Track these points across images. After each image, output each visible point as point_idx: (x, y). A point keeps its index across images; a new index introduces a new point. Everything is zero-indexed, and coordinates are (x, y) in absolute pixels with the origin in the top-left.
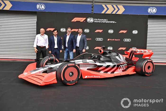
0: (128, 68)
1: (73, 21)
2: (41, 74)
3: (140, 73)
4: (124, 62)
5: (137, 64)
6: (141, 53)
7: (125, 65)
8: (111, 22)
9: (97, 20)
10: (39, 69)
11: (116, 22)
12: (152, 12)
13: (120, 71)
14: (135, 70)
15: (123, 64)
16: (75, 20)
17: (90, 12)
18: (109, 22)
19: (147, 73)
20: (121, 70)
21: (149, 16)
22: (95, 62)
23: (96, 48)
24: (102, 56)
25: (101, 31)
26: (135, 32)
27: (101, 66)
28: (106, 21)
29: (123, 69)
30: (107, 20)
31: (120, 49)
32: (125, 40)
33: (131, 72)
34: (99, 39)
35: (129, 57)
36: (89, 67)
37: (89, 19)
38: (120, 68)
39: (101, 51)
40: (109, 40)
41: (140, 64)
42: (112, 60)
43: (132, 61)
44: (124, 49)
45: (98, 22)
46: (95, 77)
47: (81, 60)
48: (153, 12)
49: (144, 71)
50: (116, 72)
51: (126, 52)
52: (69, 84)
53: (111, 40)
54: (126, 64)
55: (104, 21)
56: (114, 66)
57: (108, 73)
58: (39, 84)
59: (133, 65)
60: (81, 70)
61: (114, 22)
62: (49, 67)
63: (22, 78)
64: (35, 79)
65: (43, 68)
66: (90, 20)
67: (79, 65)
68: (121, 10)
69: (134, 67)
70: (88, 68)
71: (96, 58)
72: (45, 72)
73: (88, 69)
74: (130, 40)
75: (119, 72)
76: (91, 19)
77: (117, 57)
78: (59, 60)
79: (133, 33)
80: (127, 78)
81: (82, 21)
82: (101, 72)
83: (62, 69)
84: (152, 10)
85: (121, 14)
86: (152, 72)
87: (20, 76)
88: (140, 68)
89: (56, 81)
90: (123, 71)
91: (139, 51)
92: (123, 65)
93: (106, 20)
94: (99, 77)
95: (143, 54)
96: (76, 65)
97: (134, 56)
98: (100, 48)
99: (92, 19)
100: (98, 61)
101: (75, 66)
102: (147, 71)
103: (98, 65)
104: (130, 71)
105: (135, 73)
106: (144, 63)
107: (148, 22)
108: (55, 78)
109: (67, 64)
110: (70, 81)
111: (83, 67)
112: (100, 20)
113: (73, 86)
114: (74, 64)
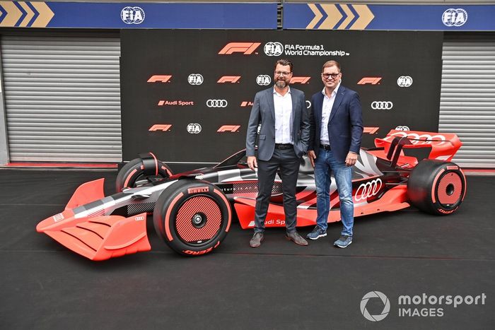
0: (385, 189)
1: (222, 52)
2: (107, 219)
3: (422, 206)
4: (373, 173)
6: (424, 143)
7: (376, 182)
8: (334, 53)
9: (292, 47)
10: (102, 203)
11: (348, 54)
12: (453, 21)
13: (359, 202)
14: (405, 198)
15: (370, 180)
16: (230, 49)
17: (274, 26)
18: (329, 53)
19: (444, 207)
20: (363, 197)
21: (446, 33)
25: (304, 80)
26: (405, 82)
27: (301, 189)
28: (320, 50)
29: (368, 194)
30: (321, 47)
32: (374, 105)
33: (394, 202)
35: (389, 157)
37: (270, 46)
38: (360, 193)
43: (396, 170)
44: (372, 130)
45: (295, 53)
46: (280, 223)
47: (238, 171)
48: (457, 21)
49: (434, 201)
51: (378, 141)
52: (192, 252)
54: (378, 179)
55: (314, 51)
59: (399, 181)
60: (232, 202)
61: (342, 53)
62: (135, 194)
63: (46, 232)
64: (83, 234)
65: (115, 199)
66: (273, 49)
67: (230, 185)
69: (405, 189)
72: (121, 212)
74: (389, 105)
76: (275, 47)
79: (399, 84)
80: (380, 225)
81: (249, 52)
84: (453, 18)
85: (363, 29)
86: (460, 202)
87: (43, 226)
88: (421, 190)
90: (369, 200)
91: (418, 137)
92: (370, 184)
93: (318, 47)
95: (431, 147)
97: (402, 153)
99: (278, 47)
102: (445, 199)
104: (391, 201)
105: (406, 205)
106: (435, 176)
107: (443, 52)
108: (145, 233)
109: (184, 189)
110: (196, 242)
111: (244, 191)
112: (303, 48)
113: (203, 258)
114: (207, 188)
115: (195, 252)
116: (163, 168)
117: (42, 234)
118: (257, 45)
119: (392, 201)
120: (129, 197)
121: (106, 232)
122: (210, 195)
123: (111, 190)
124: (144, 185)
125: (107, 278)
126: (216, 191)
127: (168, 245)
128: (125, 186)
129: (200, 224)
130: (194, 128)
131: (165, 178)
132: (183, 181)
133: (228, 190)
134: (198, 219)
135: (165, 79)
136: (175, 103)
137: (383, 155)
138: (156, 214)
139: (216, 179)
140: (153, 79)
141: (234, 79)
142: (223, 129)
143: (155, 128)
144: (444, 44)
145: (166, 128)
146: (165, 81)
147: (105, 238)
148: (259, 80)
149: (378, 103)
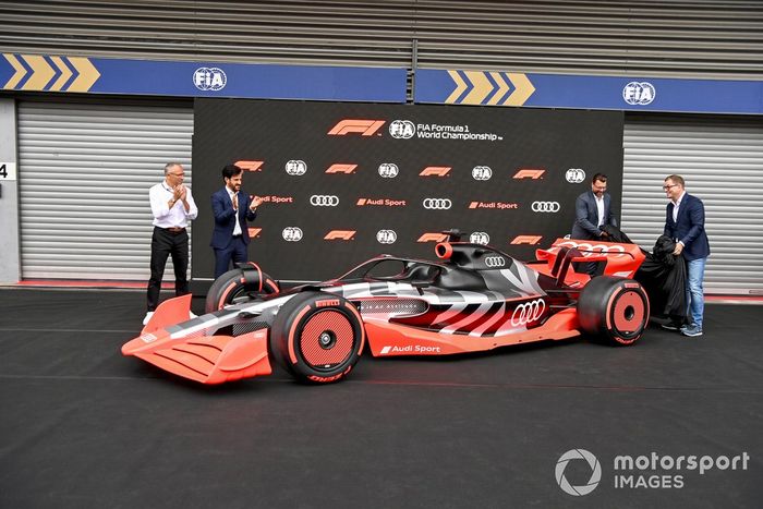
0: (548, 314)
1: (332, 132)
2: (210, 339)
4: (532, 290)
5: (585, 299)
6: (598, 255)
7: (537, 303)
8: (483, 137)
9: (427, 128)
10: (202, 321)
11: (501, 138)
12: (637, 98)
13: (517, 327)
14: (574, 324)
15: (531, 300)
16: (343, 128)
17: (401, 98)
18: (476, 136)
19: (622, 334)
20: (522, 321)
22: (421, 294)
23: (426, 238)
24: (449, 270)
25: (442, 171)
26: (575, 176)
27: (445, 308)
28: (464, 133)
29: (528, 317)
30: (465, 129)
31: (519, 240)
32: (536, 207)
33: (561, 328)
34: (437, 204)
35: (555, 273)
36: (398, 314)
37: (397, 125)
38: (517, 316)
39: (442, 250)
41: (596, 298)
42: (488, 284)
43: (564, 289)
44: (533, 240)
45: (430, 135)
46: (420, 350)
47: (367, 285)
48: (642, 98)
49: (610, 328)
50: (504, 330)
51: (540, 253)
52: (318, 378)
53: (482, 205)
54: (540, 300)
55: (457, 133)
56: (496, 307)
57: (472, 334)
58: (203, 380)
59: (567, 302)
60: (364, 323)
61: (493, 137)
62: (242, 311)
63: (136, 355)
65: (217, 317)
66: (401, 129)
67: (357, 304)
68: (522, 91)
69: (574, 313)
70: (393, 315)
71: (425, 278)
72: (226, 331)
73: (392, 320)
74: (556, 207)
75: (513, 332)
76: (404, 127)
77: (506, 273)
78: (279, 285)
79: (568, 179)
80: (544, 354)
81: (369, 133)
82: (442, 331)
83: (291, 318)
84: (638, 94)
85: (520, 105)
86: (642, 330)
87: (129, 348)
88: (593, 313)
89: (266, 368)
90: (530, 326)
91: (591, 248)
92: (531, 305)
93: (462, 128)
94: (437, 350)
95: (607, 261)
96: (347, 305)
97: (571, 266)
98: (439, 238)
99: (408, 127)
100: (430, 288)
101: (341, 310)
102: (623, 325)
103: (432, 306)
104: (557, 327)
105: (575, 333)
106: (610, 296)
107: (625, 138)
108: (265, 353)
109: (310, 301)
110: (323, 367)
111: (374, 311)
112: (442, 129)
113: (332, 386)
114: (338, 301)
115: (322, 379)
117: (132, 357)
118: (380, 123)
120: (236, 314)
129: (328, 345)
130: (292, 234)
134: (326, 338)
135: (255, 166)
137: (547, 270)
138: (276, 331)
141: (349, 168)
142: (333, 235)
144: (625, 126)
145: (253, 232)
148: (382, 170)
149: (540, 204)
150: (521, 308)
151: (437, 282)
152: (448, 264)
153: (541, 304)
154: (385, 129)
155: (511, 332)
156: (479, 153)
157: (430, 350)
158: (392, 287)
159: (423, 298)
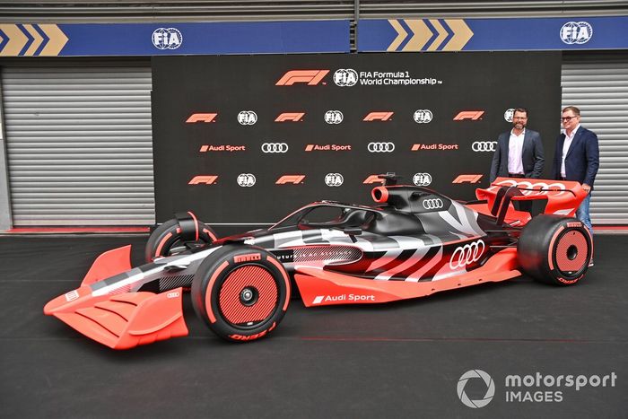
0: (489, 254)
1: (280, 83)
2: (134, 297)
3: (537, 274)
4: (473, 232)
5: (526, 238)
6: (538, 194)
7: (476, 244)
8: (423, 81)
9: (370, 75)
10: (127, 277)
11: (440, 82)
12: (574, 37)
13: (456, 270)
14: (514, 264)
15: (469, 242)
16: (290, 78)
17: (346, 48)
18: (416, 81)
19: (565, 274)
21: (565, 53)
22: (354, 241)
23: (370, 180)
24: (384, 215)
25: (385, 116)
27: (379, 255)
28: (405, 78)
29: (467, 259)
30: (406, 74)
31: (460, 179)
32: (476, 147)
33: (501, 269)
34: (381, 147)
35: (494, 212)
36: (333, 261)
37: (341, 74)
38: (456, 259)
39: (378, 194)
40: (416, 147)
41: (537, 238)
42: (426, 227)
43: (504, 228)
44: (474, 179)
45: (373, 82)
46: (354, 298)
47: (300, 233)
48: (579, 38)
49: (552, 268)
50: (444, 272)
51: (480, 192)
52: (240, 337)
53: (423, 147)
54: (480, 241)
55: (398, 79)
56: (433, 251)
57: (408, 279)
59: (507, 242)
60: (292, 273)
61: (432, 81)
62: (169, 264)
63: (56, 315)
64: (103, 317)
65: (144, 271)
66: (345, 77)
67: (287, 254)
69: (515, 252)
70: (327, 262)
71: (361, 224)
72: (150, 287)
73: (327, 268)
74: (495, 146)
75: (452, 275)
76: (347, 75)
77: (445, 215)
79: (506, 118)
80: (483, 298)
81: (315, 82)
82: (378, 277)
83: (208, 275)
84: (575, 33)
85: (459, 50)
87: (51, 308)
88: (534, 254)
89: (182, 330)
90: (469, 268)
91: (530, 186)
93: (402, 74)
94: (372, 299)
95: (547, 199)
97: (511, 205)
99: (351, 75)
100: (364, 233)
102: (565, 265)
103: (365, 253)
105: (516, 273)
106: (552, 236)
107: (562, 77)
108: (180, 314)
109: (229, 256)
110: (245, 324)
111: (307, 259)
112: (383, 75)
113: (256, 345)
114: (259, 254)
115: (244, 337)
116: (205, 230)
117: (52, 317)
118: (324, 73)
119: (498, 268)
120: (162, 268)
121: (131, 313)
122: (263, 264)
123: (139, 259)
124: (181, 253)
125: (133, 371)
126: (269, 258)
127: (211, 328)
128: (158, 253)
129: (250, 301)
130: (246, 180)
131: (207, 243)
132: (227, 247)
133: (287, 257)
134: (248, 295)
135: (208, 118)
136: (222, 148)
137: (486, 210)
138: (195, 289)
139: (271, 243)
140: (194, 118)
141: (296, 117)
142: (283, 180)
143: (196, 180)
144: (563, 66)
145: (210, 180)
146: (208, 121)
147: (130, 320)
148: (328, 117)
149: (480, 144)
150: (460, 251)
151: (372, 228)
152: (384, 209)
153: (480, 245)
154: (329, 78)
155: (450, 275)
156: (420, 97)
157: (363, 299)
158: (326, 234)
159: (356, 245)
